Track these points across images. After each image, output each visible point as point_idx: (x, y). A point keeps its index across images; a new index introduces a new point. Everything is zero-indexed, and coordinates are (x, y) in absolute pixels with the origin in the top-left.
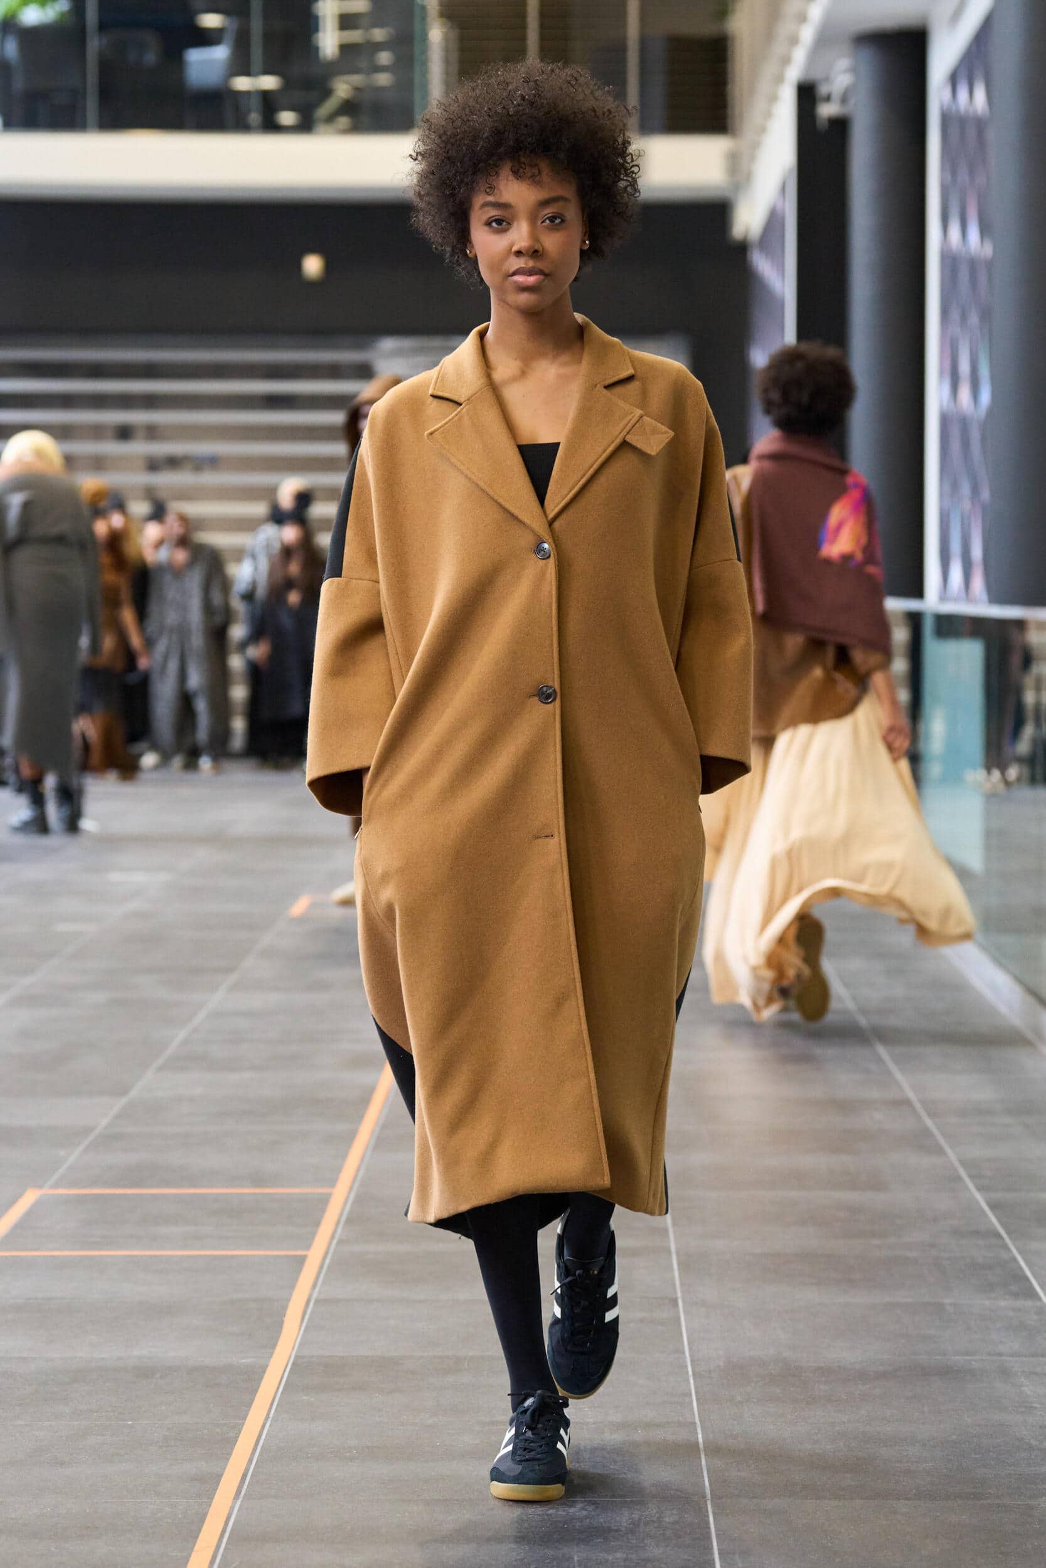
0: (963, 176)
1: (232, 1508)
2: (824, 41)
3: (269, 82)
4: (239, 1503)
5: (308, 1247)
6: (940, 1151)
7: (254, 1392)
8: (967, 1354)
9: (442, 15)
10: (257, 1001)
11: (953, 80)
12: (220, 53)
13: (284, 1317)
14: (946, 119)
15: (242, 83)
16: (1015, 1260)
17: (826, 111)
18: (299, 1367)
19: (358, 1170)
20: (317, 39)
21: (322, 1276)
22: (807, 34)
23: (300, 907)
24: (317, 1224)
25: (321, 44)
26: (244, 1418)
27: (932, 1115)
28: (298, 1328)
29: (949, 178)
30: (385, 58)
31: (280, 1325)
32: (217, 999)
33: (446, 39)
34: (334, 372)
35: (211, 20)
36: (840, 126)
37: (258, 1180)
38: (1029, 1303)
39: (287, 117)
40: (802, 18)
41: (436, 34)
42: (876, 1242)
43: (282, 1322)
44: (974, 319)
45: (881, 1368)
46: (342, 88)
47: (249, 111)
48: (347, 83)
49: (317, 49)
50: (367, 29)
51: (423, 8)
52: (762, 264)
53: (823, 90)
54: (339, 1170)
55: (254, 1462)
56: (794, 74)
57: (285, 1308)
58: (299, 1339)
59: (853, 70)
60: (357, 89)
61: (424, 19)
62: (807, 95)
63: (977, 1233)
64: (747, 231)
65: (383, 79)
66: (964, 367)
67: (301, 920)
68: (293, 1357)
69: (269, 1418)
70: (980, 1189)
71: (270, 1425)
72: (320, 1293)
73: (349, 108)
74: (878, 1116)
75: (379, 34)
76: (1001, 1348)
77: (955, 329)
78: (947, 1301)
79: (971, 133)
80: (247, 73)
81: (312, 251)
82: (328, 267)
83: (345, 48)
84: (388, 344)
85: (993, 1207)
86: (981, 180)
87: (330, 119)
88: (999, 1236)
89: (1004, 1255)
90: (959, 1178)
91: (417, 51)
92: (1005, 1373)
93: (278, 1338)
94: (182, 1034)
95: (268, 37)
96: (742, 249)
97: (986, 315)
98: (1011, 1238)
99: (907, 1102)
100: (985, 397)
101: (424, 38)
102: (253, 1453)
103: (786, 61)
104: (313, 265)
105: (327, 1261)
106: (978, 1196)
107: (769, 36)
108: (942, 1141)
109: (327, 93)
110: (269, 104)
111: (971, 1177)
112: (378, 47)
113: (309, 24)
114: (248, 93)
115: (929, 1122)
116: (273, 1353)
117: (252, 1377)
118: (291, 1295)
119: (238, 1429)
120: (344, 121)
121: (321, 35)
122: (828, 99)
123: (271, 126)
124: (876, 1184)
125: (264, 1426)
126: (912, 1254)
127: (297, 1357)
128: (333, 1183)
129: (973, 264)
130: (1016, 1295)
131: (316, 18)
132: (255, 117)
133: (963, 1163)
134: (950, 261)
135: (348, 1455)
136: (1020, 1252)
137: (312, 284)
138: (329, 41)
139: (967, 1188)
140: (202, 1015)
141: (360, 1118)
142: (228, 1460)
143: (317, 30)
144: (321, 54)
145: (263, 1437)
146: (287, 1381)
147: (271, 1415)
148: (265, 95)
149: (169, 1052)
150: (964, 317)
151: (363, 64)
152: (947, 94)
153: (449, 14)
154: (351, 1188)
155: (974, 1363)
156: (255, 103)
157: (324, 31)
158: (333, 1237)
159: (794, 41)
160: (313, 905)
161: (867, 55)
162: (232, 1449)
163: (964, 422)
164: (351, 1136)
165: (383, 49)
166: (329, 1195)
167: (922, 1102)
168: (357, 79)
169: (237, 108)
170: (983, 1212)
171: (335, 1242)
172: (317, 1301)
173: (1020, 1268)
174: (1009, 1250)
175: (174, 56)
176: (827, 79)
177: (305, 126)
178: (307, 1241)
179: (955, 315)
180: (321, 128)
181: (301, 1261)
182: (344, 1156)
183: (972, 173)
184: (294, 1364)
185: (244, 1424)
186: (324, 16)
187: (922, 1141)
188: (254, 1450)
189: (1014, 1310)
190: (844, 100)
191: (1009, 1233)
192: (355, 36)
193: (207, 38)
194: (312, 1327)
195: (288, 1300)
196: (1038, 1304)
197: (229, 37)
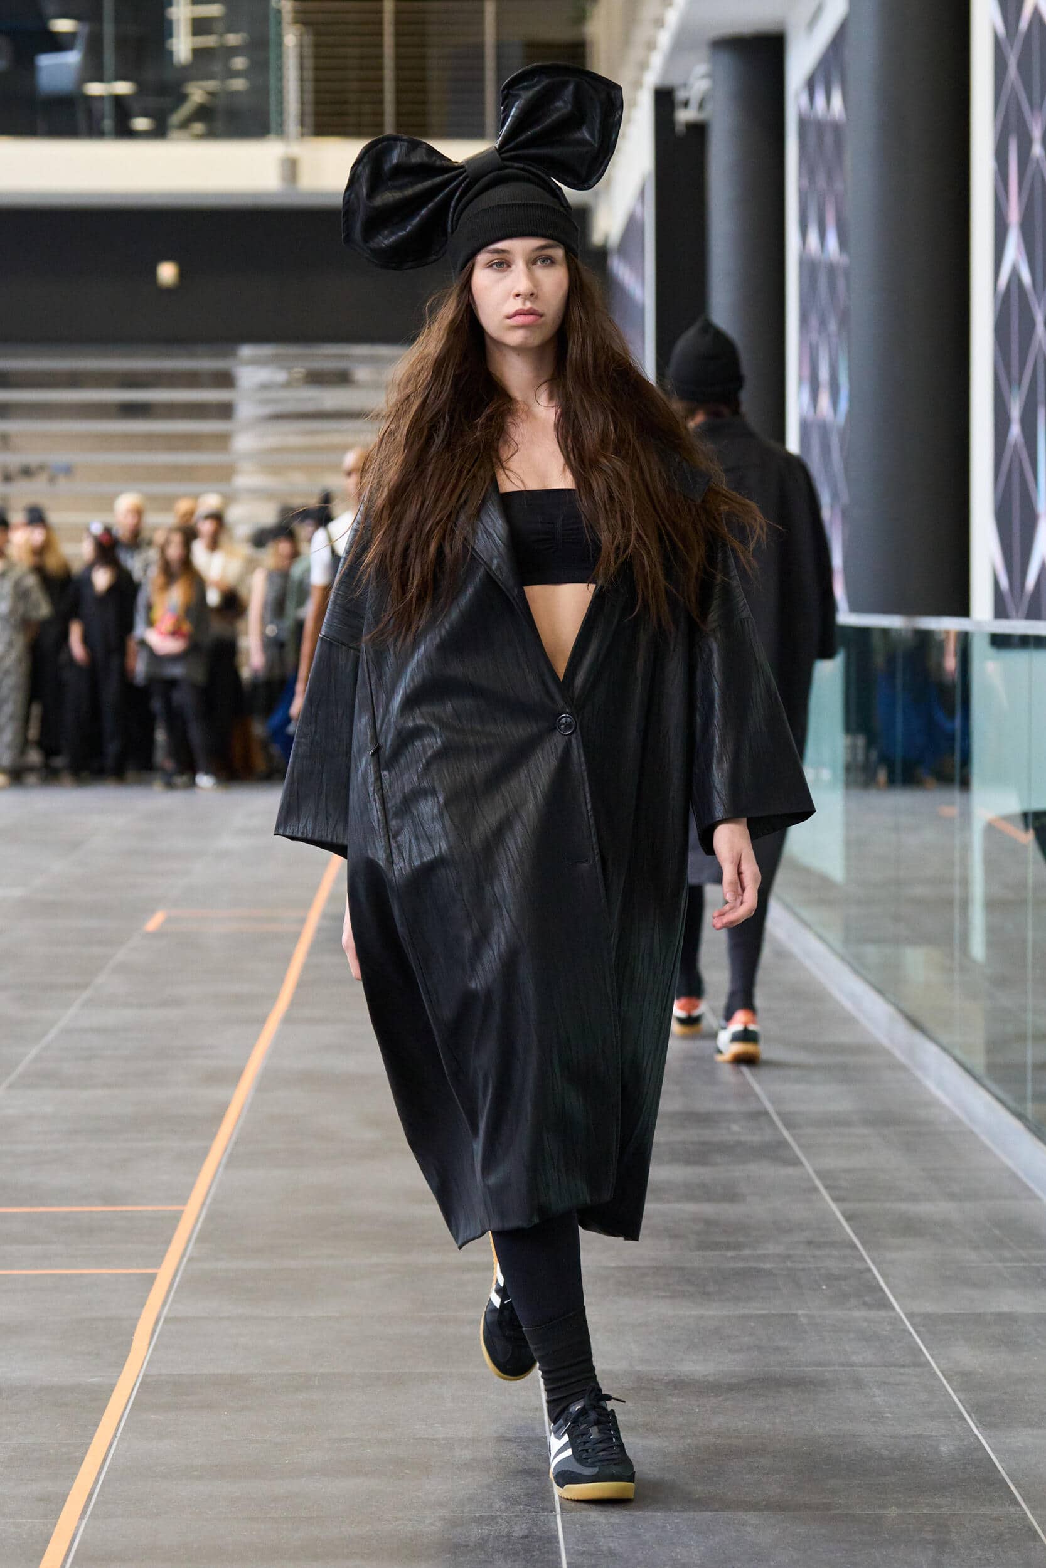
0: (821, 181)
1: (78, 1528)
2: (680, 45)
3: (123, 88)
4: (84, 1522)
5: (158, 1265)
6: (797, 1162)
7: (102, 1410)
8: (820, 1364)
9: (296, 21)
10: (111, 1017)
11: (810, 85)
12: (72, 58)
13: (133, 1335)
14: (803, 124)
15: (95, 89)
16: (869, 1270)
17: (684, 116)
18: (148, 1386)
19: (210, 1187)
20: (172, 45)
21: (172, 1294)
22: (664, 39)
23: (154, 923)
24: (168, 1242)
25: (175, 48)
26: (92, 1438)
27: (789, 1125)
28: (147, 1347)
29: (806, 182)
30: (239, 63)
31: (129, 1343)
32: (68, 1016)
33: (301, 46)
34: (191, 380)
35: (63, 25)
36: (698, 131)
37: (108, 1197)
38: (883, 1313)
39: (141, 123)
40: (659, 23)
41: (291, 39)
42: (730, 1254)
43: (132, 1340)
44: (833, 326)
45: (734, 1380)
46: (197, 94)
47: (102, 118)
48: (201, 88)
49: (171, 53)
50: (221, 35)
51: (279, 12)
52: (620, 269)
53: (680, 95)
54: (191, 1187)
55: (100, 1483)
56: (651, 79)
57: (134, 1326)
58: (147, 1358)
59: (709, 75)
60: (212, 94)
61: (279, 23)
62: (665, 99)
63: (833, 1244)
64: (607, 238)
65: (238, 84)
66: (824, 374)
67: (158, 935)
68: (141, 1375)
69: (116, 1437)
70: (836, 1200)
71: (117, 1445)
72: (169, 1310)
73: (203, 113)
74: (735, 1128)
75: (233, 39)
76: (855, 1358)
77: (814, 336)
78: (800, 1312)
79: (829, 139)
80: (100, 79)
81: (167, 258)
82: (182, 274)
83: (198, 53)
84: (247, 351)
85: (848, 1218)
86: (839, 186)
87: (185, 125)
88: (855, 1247)
89: (858, 1265)
90: (815, 1189)
91: (272, 56)
92: (858, 1384)
93: (126, 1357)
94: (34, 1051)
95: (121, 42)
96: (602, 254)
97: (844, 320)
98: (865, 1249)
99: (766, 1113)
100: (844, 405)
101: (280, 44)
102: (99, 1473)
103: (643, 66)
104: (167, 272)
105: (178, 1279)
106: (834, 1206)
107: (626, 41)
108: (798, 1152)
109: (183, 98)
110: (122, 109)
111: (827, 1187)
112: (233, 51)
113: (163, 29)
114: (101, 98)
115: (786, 1134)
116: (121, 1372)
117: (100, 1397)
118: (140, 1314)
119: (85, 1447)
120: (198, 127)
121: (174, 41)
122: (686, 104)
123: (124, 132)
124: (731, 1195)
125: (111, 1445)
126: (768, 1266)
127: (145, 1376)
128: (184, 1199)
129: (831, 269)
130: (868, 1306)
131: (170, 23)
132: (108, 124)
133: (819, 1173)
134: (809, 268)
135: (195, 1473)
136: (874, 1262)
137: (168, 291)
138: (182, 46)
139: (823, 1199)
140: (53, 1033)
141: (213, 1136)
142: (73, 1480)
143: (171, 35)
144: (175, 60)
145: (110, 1456)
146: (135, 1399)
147: (118, 1435)
148: (118, 100)
149: (20, 1069)
150: (823, 323)
151: (217, 68)
152: (804, 99)
153: (303, 19)
154: (203, 1204)
155: (826, 1374)
156: (108, 108)
157: (178, 36)
158: (183, 1255)
159: (651, 46)
160: (168, 920)
161: (726, 60)
162: (78, 1469)
163: (824, 429)
164: (205, 1152)
165: (237, 55)
166: (181, 1212)
167: (779, 1114)
168: (211, 85)
169: (89, 112)
170: (838, 1221)
171: (185, 1259)
172: (166, 1320)
173: (875, 1278)
174: (864, 1260)
175: (25, 63)
176: (685, 85)
177: (159, 132)
178: (158, 1259)
179: (814, 322)
180: (174, 134)
181: (152, 1278)
182: (196, 1174)
183: (830, 178)
184: (141, 1383)
185: (91, 1443)
186: (178, 20)
187: (776, 1151)
188: (101, 1468)
189: (866, 1320)
190: (701, 106)
191: (863, 1244)
192: (209, 41)
193: (58, 44)
194: (161, 1344)
195: (138, 1319)
196: (892, 1314)
197: (80, 43)
